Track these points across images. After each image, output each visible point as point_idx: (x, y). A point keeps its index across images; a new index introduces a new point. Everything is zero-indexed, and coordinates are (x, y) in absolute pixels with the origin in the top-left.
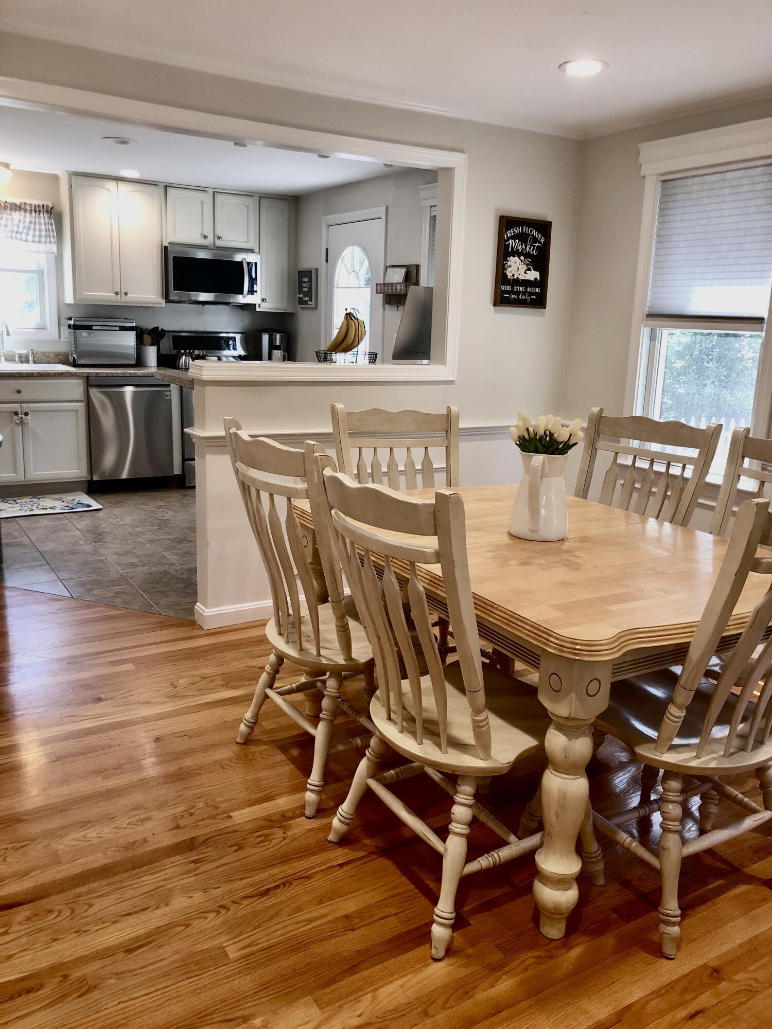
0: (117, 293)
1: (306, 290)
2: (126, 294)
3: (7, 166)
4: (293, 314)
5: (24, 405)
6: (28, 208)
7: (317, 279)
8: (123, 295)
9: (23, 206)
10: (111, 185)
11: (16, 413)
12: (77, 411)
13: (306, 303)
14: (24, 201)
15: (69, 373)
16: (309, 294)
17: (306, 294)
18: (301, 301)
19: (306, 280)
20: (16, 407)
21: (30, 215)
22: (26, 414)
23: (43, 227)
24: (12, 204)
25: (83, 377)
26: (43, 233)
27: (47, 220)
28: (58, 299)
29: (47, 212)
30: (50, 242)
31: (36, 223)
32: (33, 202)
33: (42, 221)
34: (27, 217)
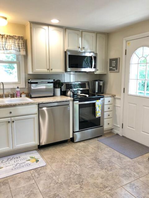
0: (48, 70)
1: (114, 66)
2: (52, 70)
3: (6, 19)
5: (12, 118)
6: (16, 38)
7: (120, 61)
8: (50, 70)
9: (14, 37)
10: (46, 27)
11: (9, 122)
12: (34, 118)
13: (114, 70)
14: (14, 35)
15: (31, 103)
16: (116, 67)
17: (114, 67)
18: (110, 70)
19: (114, 62)
20: (9, 119)
21: (16, 40)
22: (13, 122)
23: (20, 45)
24: (9, 36)
25: (36, 104)
26: (21, 47)
27: (22, 42)
28: (25, 73)
29: (22, 39)
30: (23, 50)
31: (19, 44)
32: (18, 35)
33: (20, 42)
34: (15, 41)
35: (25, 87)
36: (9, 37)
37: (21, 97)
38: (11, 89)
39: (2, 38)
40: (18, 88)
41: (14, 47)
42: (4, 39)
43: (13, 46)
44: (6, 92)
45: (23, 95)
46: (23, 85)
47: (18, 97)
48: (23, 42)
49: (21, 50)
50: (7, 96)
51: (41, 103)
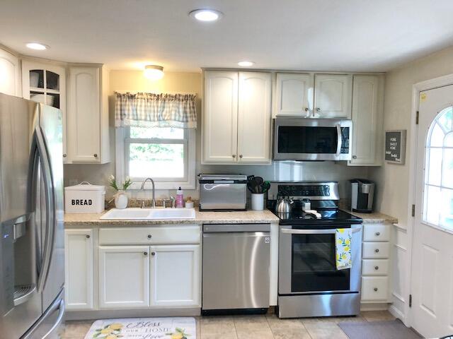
0: (234, 156)
1: (394, 148)
2: (241, 157)
3: (161, 68)
4: (379, 167)
5: (152, 247)
6: (181, 98)
7: (406, 139)
8: (239, 158)
9: (178, 97)
11: (145, 254)
12: (193, 251)
13: (393, 159)
14: (178, 93)
15: (188, 221)
16: (397, 152)
17: (393, 152)
18: (388, 157)
19: (394, 140)
20: (146, 248)
21: (181, 102)
22: (153, 254)
23: (188, 110)
24: (170, 95)
25: (200, 225)
26: (188, 115)
27: (191, 105)
28: (196, 161)
29: (192, 99)
30: (193, 120)
31: (185, 108)
32: (184, 93)
33: (188, 106)
34: (179, 104)
35: (194, 188)
36: (168, 97)
37: (184, 206)
38: (170, 190)
39: (158, 99)
40: (180, 189)
41: (175, 115)
42: (160, 101)
43: (173, 113)
44: (158, 197)
45: (188, 204)
46: (190, 185)
47: (180, 207)
48: (193, 103)
49: (189, 119)
50: (159, 204)
51: (208, 223)
